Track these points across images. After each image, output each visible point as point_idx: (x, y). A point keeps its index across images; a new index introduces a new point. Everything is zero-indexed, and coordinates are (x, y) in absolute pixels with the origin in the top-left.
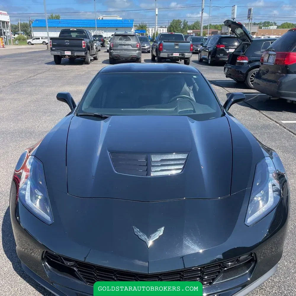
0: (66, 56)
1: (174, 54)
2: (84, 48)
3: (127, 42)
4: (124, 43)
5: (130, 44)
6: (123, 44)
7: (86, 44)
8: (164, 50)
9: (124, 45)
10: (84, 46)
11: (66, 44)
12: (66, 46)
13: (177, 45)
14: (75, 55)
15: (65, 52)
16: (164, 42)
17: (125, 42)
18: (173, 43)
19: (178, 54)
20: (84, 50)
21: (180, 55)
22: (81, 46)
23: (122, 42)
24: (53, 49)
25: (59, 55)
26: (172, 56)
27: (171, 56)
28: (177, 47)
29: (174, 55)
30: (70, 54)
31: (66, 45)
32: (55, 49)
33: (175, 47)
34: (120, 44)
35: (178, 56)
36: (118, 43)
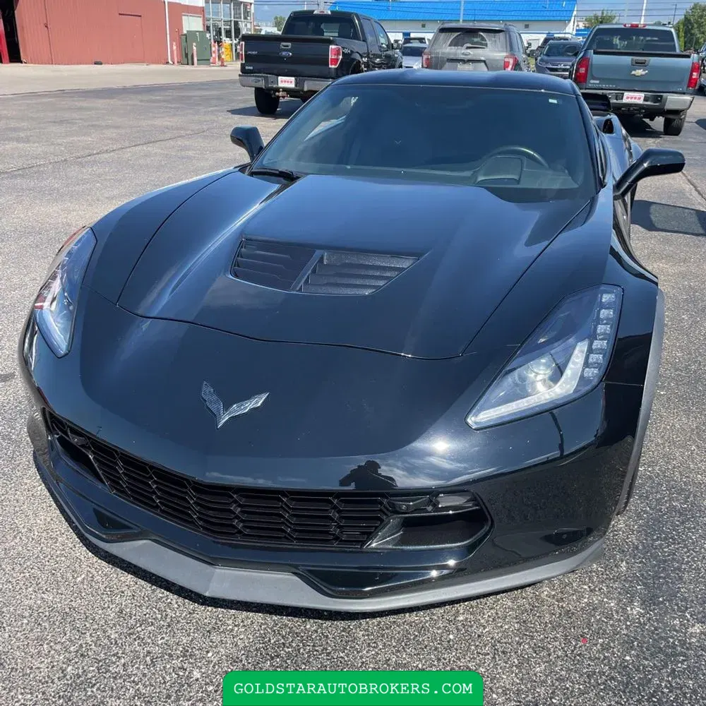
0: (279, 92)
1: (626, 94)
2: (333, 66)
3: (473, 53)
4: (463, 54)
5: (483, 58)
6: (462, 57)
7: (341, 57)
8: (592, 81)
9: (464, 61)
10: (335, 61)
11: (284, 53)
12: (281, 60)
13: (642, 64)
14: (306, 89)
15: (280, 78)
16: (596, 53)
17: (469, 51)
18: (628, 59)
19: (642, 95)
20: (333, 75)
21: (646, 99)
22: (325, 62)
23: (459, 51)
24: (247, 68)
25: (262, 88)
26: (619, 101)
27: (615, 101)
28: (639, 72)
29: (625, 101)
30: (292, 86)
31: (283, 58)
32: (251, 68)
33: (633, 72)
34: (452, 57)
35: (641, 102)
36: (443, 53)
